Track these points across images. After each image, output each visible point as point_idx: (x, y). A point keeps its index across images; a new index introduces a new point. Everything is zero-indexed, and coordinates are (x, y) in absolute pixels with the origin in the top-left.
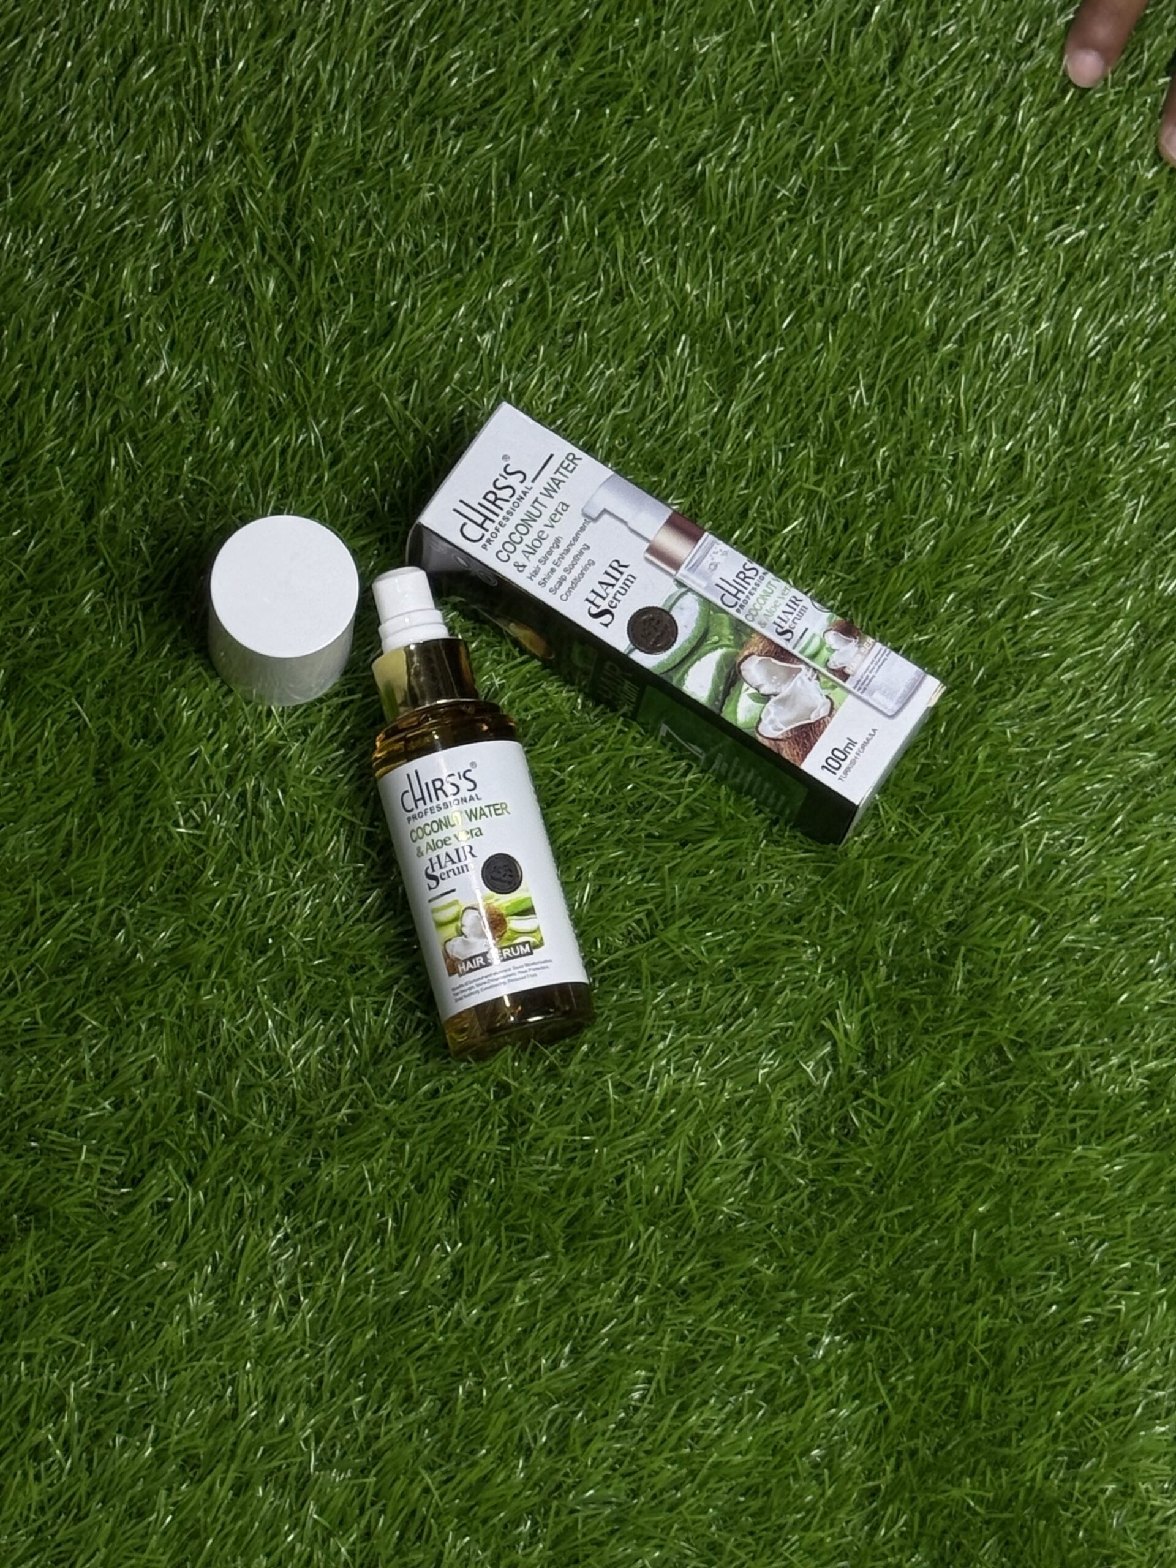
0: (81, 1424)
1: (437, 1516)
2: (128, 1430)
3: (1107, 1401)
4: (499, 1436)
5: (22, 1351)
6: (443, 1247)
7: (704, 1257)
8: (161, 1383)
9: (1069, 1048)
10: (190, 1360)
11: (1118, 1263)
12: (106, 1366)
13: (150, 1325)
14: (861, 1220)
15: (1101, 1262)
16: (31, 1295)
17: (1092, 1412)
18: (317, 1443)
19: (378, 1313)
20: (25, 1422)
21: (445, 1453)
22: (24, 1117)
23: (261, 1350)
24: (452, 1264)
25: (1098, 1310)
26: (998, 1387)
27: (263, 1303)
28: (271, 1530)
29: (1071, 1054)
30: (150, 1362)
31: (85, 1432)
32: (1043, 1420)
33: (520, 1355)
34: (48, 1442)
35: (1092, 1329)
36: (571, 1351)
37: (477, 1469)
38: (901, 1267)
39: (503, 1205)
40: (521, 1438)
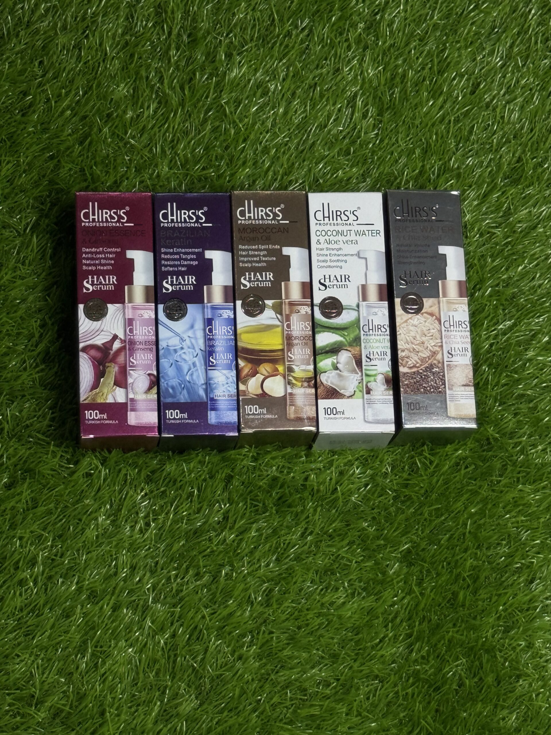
0: (43, 572)
1: (207, 629)
2: (65, 576)
3: (524, 604)
4: (240, 595)
5: (18, 535)
6: (220, 505)
7: (341, 521)
8: (82, 556)
9: (520, 440)
10: (97, 547)
11: (534, 541)
12: (57, 546)
13: (80, 528)
14: (416, 510)
15: (527, 539)
16: (24, 510)
17: (516, 608)
18: (153, 591)
19: (186, 533)
20: (17, 568)
21: (213, 601)
22: (27, 426)
23: (131, 544)
24: (223, 513)
25: (523, 561)
26: (475, 592)
27: (133, 524)
28: (129, 628)
29: (520, 443)
30: (78, 546)
31: (45, 575)
32: (494, 609)
33: (252, 558)
34: (27, 579)
35: (519, 570)
36: (276, 560)
37: (228, 609)
38: (433, 534)
39: (249, 489)
40: (249, 597)
